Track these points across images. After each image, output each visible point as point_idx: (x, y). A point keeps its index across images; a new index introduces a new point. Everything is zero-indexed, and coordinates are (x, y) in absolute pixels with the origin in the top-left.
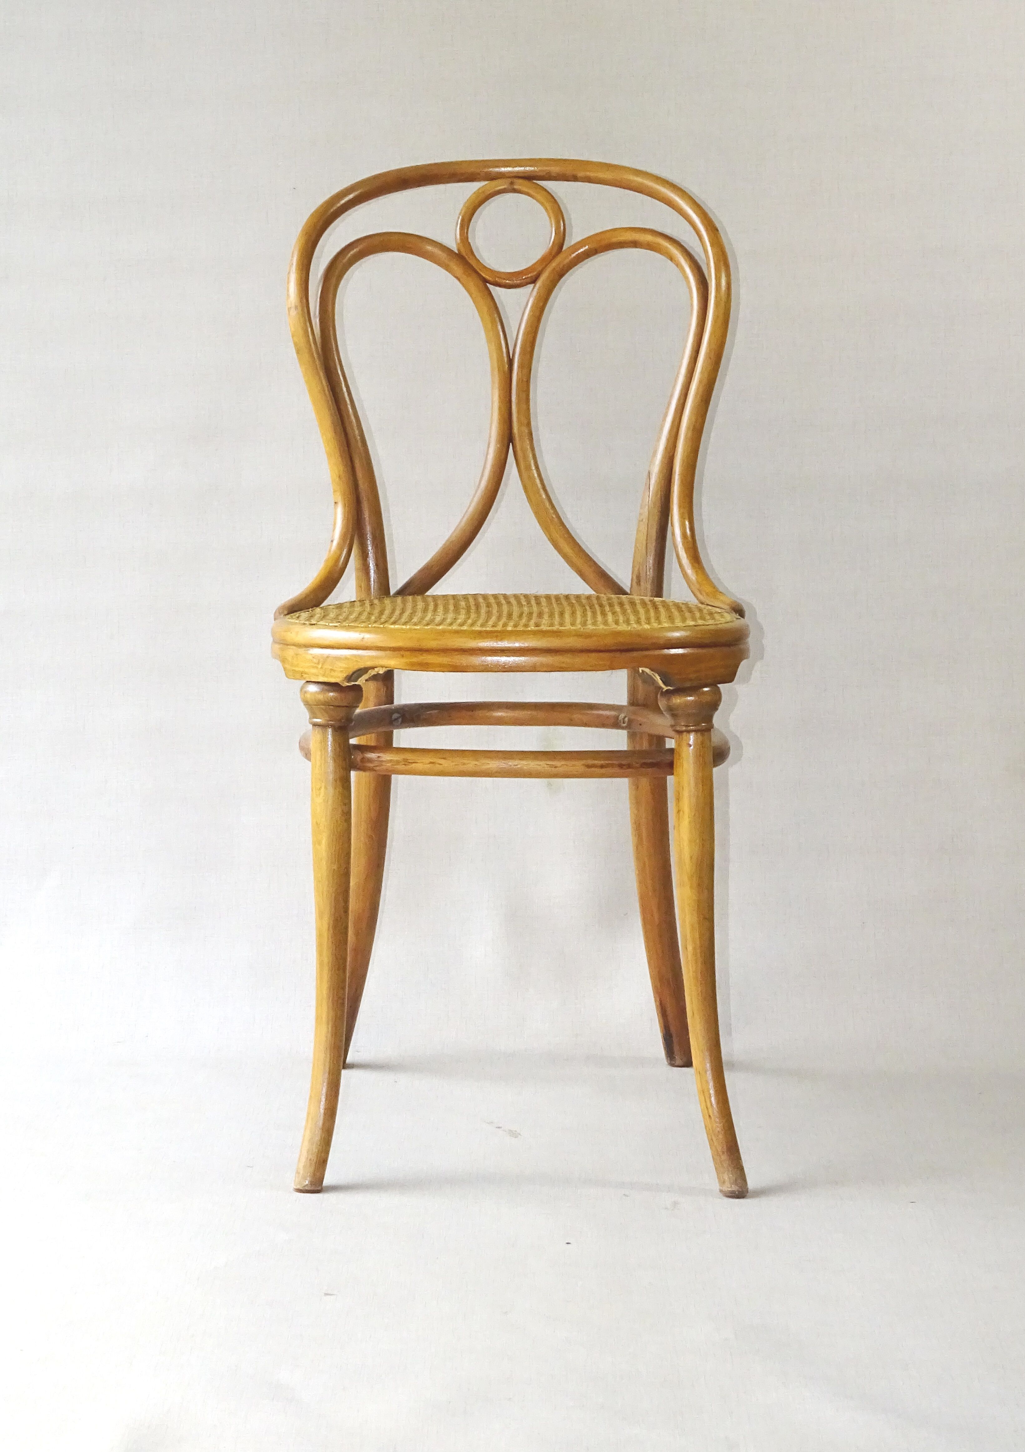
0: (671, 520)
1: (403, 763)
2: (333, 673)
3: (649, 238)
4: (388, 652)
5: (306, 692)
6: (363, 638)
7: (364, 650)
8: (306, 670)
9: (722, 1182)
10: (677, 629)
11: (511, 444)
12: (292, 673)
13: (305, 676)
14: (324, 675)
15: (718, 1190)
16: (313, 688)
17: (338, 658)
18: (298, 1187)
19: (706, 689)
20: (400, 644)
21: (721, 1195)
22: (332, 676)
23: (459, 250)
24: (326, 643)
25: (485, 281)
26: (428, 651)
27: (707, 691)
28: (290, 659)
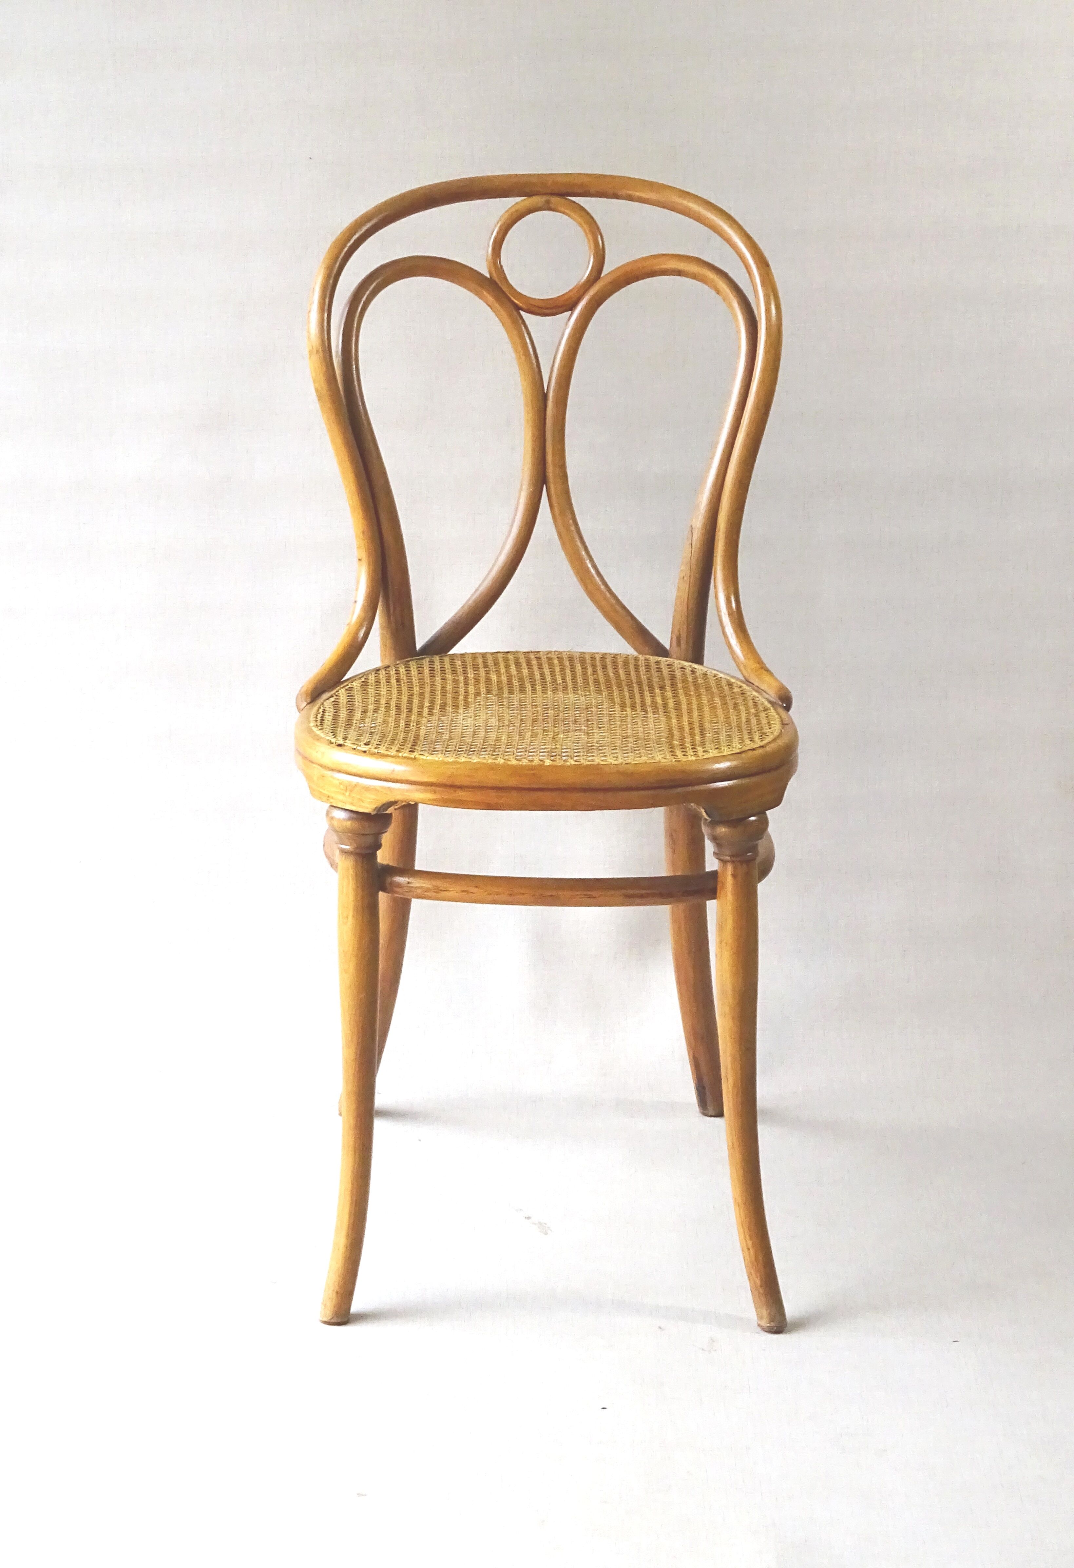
0: (715, 576)
1: (433, 890)
2: (362, 804)
3: (693, 268)
4: (419, 787)
5: (332, 818)
6: (393, 771)
7: (394, 782)
8: (333, 795)
9: (760, 1318)
10: (724, 758)
11: (545, 485)
12: (316, 793)
13: (331, 800)
14: (352, 804)
15: (756, 1325)
16: (342, 815)
17: (367, 789)
18: (325, 1319)
19: (752, 818)
20: (432, 780)
21: (759, 1329)
22: (360, 806)
23: (490, 274)
24: (354, 771)
25: (518, 308)
26: (461, 787)
27: (755, 821)
28: (315, 779)
